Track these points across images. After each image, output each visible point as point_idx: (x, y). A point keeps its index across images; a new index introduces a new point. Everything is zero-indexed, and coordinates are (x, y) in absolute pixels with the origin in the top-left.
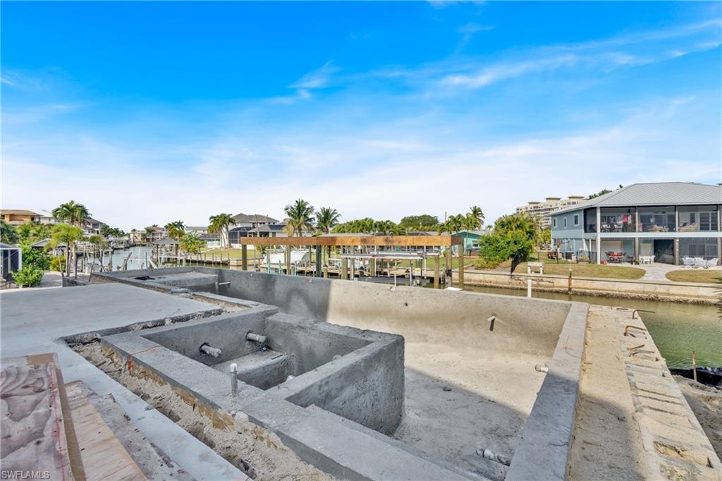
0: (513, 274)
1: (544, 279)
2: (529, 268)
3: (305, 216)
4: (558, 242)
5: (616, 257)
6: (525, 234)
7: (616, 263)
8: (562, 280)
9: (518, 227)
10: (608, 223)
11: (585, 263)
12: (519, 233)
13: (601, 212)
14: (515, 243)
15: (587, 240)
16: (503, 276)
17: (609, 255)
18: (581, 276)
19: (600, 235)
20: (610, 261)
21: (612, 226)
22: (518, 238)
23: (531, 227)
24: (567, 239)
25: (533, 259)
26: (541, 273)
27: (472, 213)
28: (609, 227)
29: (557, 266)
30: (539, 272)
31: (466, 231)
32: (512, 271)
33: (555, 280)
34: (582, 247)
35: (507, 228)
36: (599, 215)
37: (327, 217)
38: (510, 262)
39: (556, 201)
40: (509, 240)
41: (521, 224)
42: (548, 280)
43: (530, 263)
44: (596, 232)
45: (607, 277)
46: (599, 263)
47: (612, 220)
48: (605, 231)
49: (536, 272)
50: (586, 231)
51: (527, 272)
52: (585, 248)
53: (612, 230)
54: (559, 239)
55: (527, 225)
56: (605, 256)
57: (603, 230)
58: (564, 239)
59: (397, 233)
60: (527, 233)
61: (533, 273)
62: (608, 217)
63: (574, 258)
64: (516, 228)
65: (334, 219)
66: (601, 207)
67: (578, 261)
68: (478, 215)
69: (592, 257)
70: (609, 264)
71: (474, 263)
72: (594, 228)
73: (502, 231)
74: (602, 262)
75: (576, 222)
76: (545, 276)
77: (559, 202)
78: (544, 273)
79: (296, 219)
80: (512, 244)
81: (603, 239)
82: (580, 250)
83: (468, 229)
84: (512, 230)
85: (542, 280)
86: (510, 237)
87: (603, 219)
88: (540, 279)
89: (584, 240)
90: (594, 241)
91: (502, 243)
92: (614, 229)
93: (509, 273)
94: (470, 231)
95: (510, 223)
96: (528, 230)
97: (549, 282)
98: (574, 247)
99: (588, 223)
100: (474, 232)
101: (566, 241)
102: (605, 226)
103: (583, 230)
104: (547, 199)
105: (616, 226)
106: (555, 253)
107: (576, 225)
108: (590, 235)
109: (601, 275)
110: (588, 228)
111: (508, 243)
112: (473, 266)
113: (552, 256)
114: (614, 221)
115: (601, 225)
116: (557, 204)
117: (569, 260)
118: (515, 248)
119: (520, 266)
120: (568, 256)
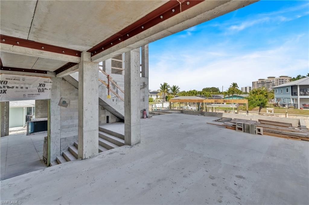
0: (260, 112)
1: (274, 115)
2: (267, 110)
3: (167, 88)
4: (278, 99)
5: (307, 106)
6: (264, 96)
7: (308, 108)
8: (283, 115)
9: (261, 93)
10: (303, 92)
11: (292, 109)
12: (261, 96)
13: (300, 87)
14: (260, 100)
15: (293, 99)
16: (255, 114)
17: (304, 105)
18: (291, 114)
19: (299, 97)
20: (304, 108)
21: (305, 93)
22: (261, 98)
23: (266, 93)
24: (283, 98)
25: (268, 107)
26: (273, 112)
27: (233, 85)
28: (304, 93)
29: (280, 110)
30: (272, 112)
31: (236, 95)
32: (260, 111)
33: (279, 115)
34: (291, 102)
35: (256, 94)
36: (299, 88)
37: (174, 89)
38: (258, 107)
39: (273, 79)
40: (257, 99)
41: (262, 92)
42: (276, 115)
43: (268, 109)
44: (297, 95)
45: (304, 115)
46: (299, 109)
47: (305, 90)
48: (302, 95)
49: (270, 112)
50: (292, 95)
51: (266, 112)
52: (292, 102)
53: (305, 95)
54: (279, 98)
55: (265, 93)
56: (302, 106)
57: (301, 95)
58: (281, 98)
59: (208, 96)
60: (265, 96)
61: (269, 112)
62: (303, 89)
63: (286, 106)
64: (260, 94)
65: (177, 90)
66: (299, 85)
67: (289, 108)
68: (235, 86)
69: (295, 106)
70: (304, 109)
71: (242, 108)
72: (296, 94)
73: (253, 95)
74: (300, 108)
75: (287, 91)
76: (275, 113)
77: (274, 79)
78: (274, 112)
79: (163, 90)
80: (258, 100)
81: (300, 99)
82: (290, 103)
83: (237, 94)
84: (258, 95)
85: (273, 115)
86: (257, 98)
87: (300, 90)
88: (272, 115)
89: (291, 99)
90: (296, 100)
91: (254, 100)
92: (306, 94)
93: (259, 112)
94: (238, 95)
95: (257, 92)
96: (265, 95)
97: (277, 116)
98: (287, 101)
99: (294, 92)
100: (240, 95)
101: (282, 99)
102: (302, 93)
103: (291, 95)
104: (268, 78)
105: (307, 93)
106: (277, 104)
107: (287, 92)
108: (294, 97)
109: (301, 114)
110: (293, 94)
111: (257, 100)
112: (241, 109)
113: (275, 105)
114: (306, 91)
115: (300, 92)
116: (273, 80)
117: (284, 107)
118: (260, 102)
119: (263, 109)
120: (284, 105)
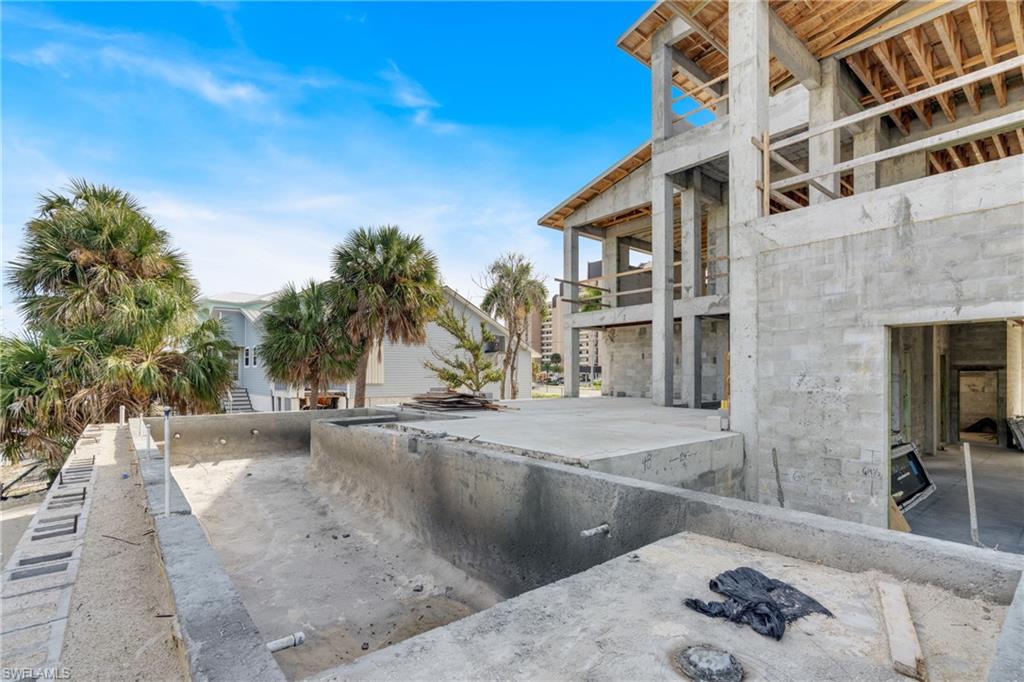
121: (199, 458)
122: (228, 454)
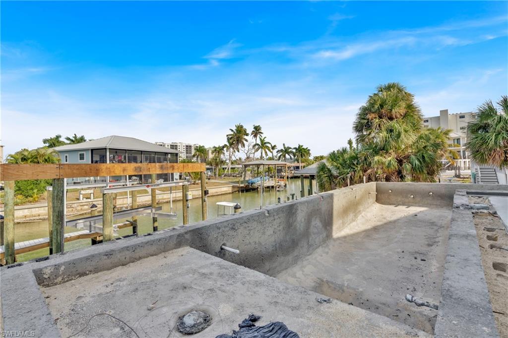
121: (401, 203)
122: (416, 203)
